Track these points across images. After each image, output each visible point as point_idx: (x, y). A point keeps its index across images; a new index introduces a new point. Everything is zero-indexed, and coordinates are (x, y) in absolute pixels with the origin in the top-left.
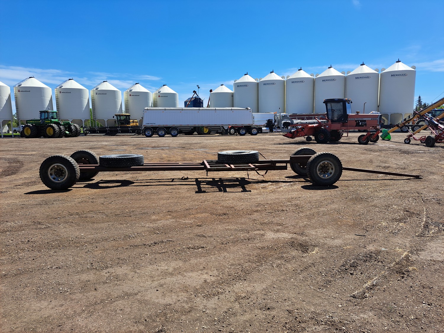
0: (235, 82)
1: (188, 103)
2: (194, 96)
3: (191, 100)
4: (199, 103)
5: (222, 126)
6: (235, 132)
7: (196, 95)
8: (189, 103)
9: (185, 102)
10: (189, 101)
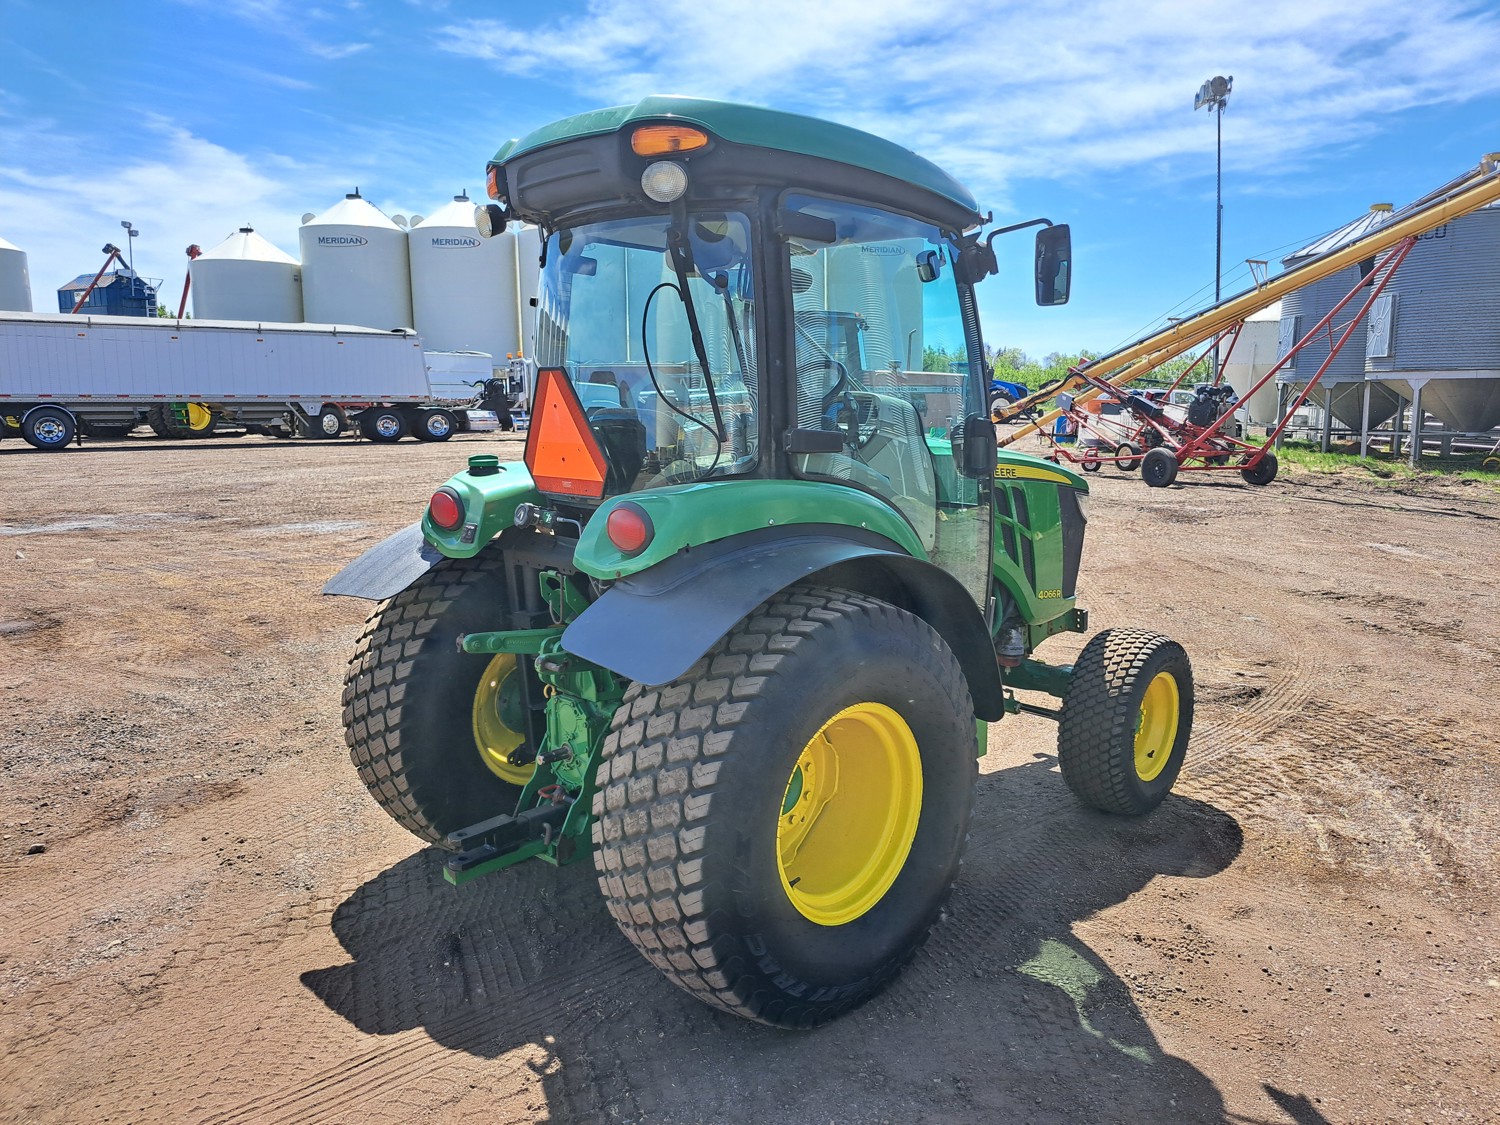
0: (307, 225)
1: (78, 299)
2: (110, 269)
3: (95, 283)
4: (134, 299)
5: (291, 403)
6: (343, 427)
7: (119, 266)
8: (87, 299)
9: (59, 292)
10: (82, 290)
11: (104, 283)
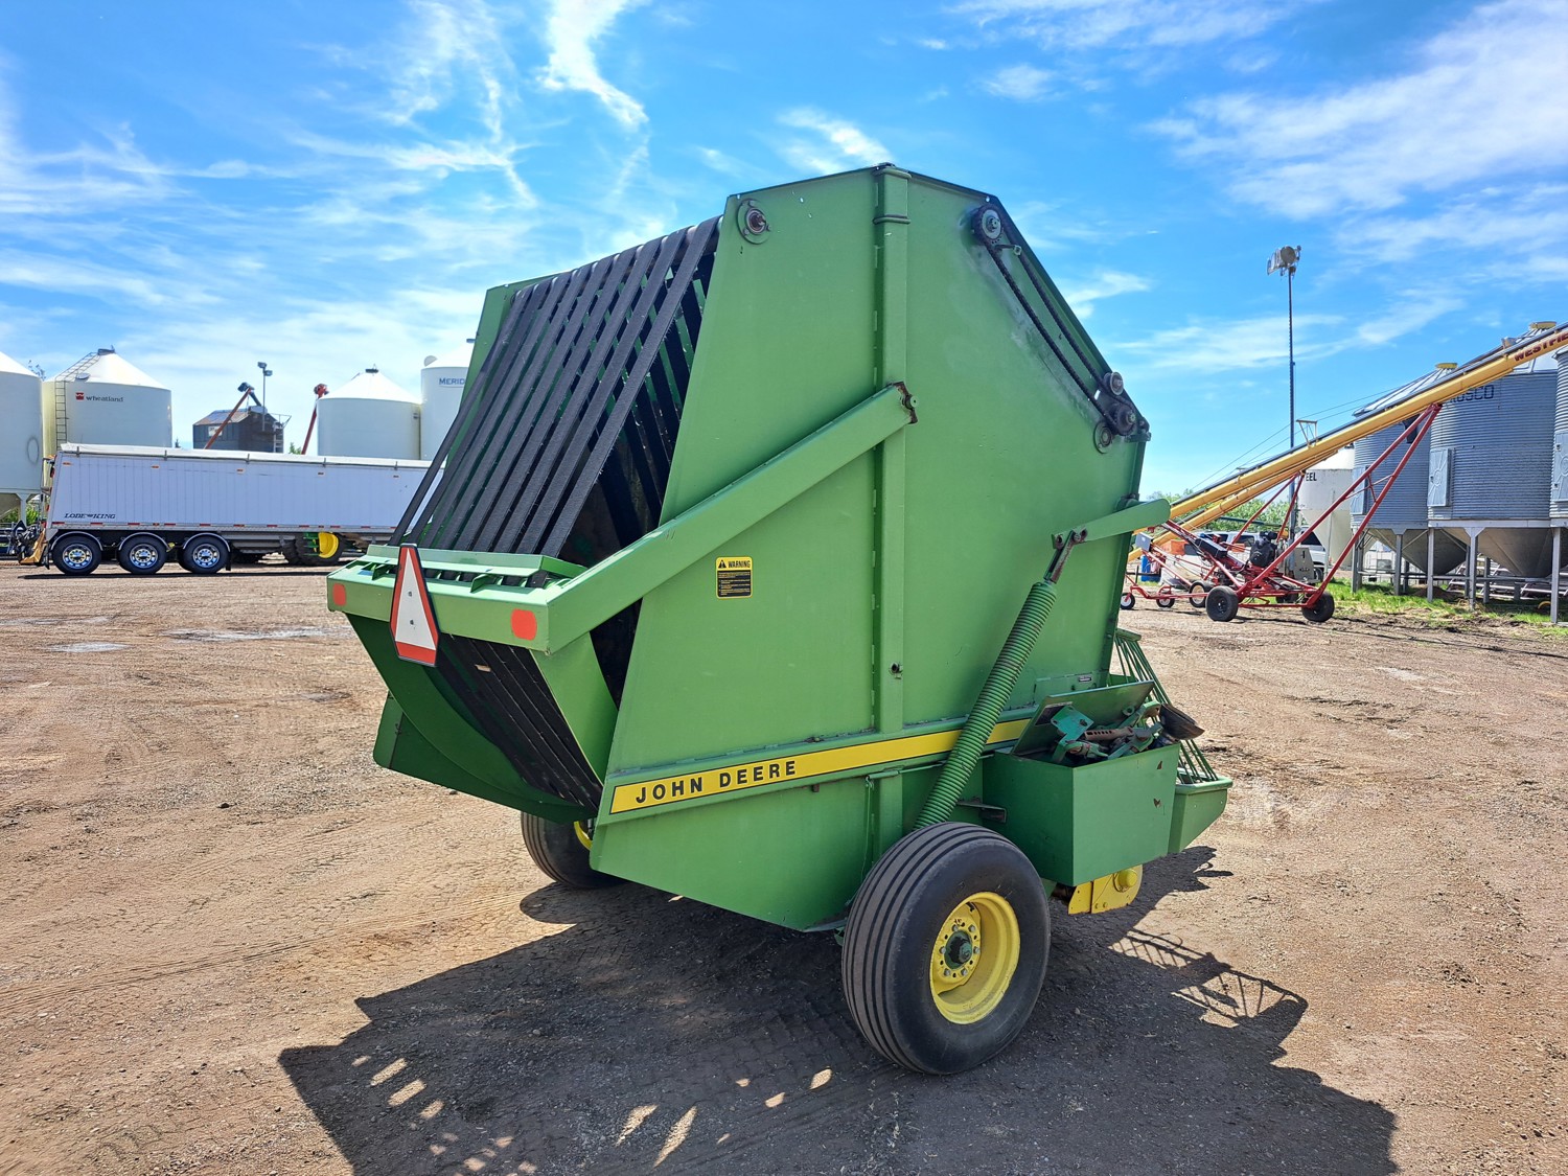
0: (429, 366)
2: (243, 406)
4: (265, 434)
7: (252, 403)
9: (195, 427)
10: (216, 425)
11: (238, 418)
